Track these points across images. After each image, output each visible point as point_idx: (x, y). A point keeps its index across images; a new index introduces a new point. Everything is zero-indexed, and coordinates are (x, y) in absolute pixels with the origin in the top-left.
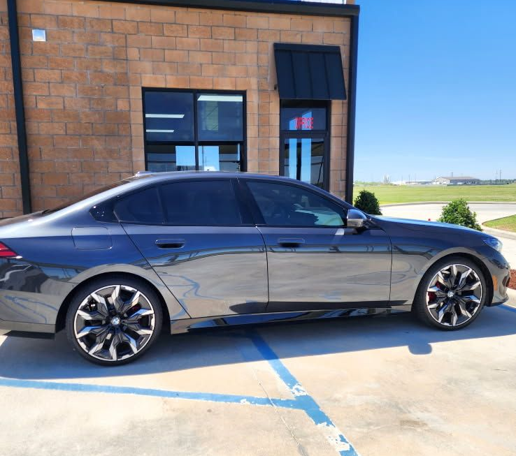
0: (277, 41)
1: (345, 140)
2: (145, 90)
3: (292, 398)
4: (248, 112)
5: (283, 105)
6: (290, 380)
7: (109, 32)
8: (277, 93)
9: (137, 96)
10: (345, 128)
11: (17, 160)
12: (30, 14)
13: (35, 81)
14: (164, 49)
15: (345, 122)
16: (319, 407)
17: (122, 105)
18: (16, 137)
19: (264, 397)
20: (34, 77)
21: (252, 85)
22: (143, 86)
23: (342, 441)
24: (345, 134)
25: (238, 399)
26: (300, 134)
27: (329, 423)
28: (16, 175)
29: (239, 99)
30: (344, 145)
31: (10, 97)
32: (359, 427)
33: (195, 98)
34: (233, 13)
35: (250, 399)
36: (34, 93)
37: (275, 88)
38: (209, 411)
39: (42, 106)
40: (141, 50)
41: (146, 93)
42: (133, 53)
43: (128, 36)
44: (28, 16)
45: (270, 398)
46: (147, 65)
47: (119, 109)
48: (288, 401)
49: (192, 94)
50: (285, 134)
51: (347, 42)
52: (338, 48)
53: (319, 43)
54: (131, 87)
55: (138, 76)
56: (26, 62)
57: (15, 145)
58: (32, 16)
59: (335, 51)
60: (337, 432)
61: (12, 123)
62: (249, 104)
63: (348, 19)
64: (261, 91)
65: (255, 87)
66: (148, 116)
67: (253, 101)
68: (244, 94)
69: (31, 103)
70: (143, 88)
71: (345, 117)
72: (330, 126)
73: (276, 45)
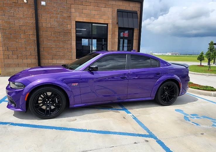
1: (138, 40)
4: (108, 30)
5: (119, 29)
7: (66, 3)
8: (118, 25)
9: (74, 23)
10: (138, 37)
14: (83, 9)
15: (138, 35)
20: (42, 17)
21: (110, 22)
26: (124, 38)
29: (106, 25)
30: (138, 42)
31: (34, 23)
33: (92, 25)
36: (42, 22)
37: (117, 23)
39: (44, 25)
40: (76, 9)
42: (73, 10)
43: (71, 4)
46: (78, 14)
50: (120, 38)
51: (140, 10)
52: (137, 12)
53: (131, 10)
54: (72, 21)
55: (74, 17)
56: (39, 12)
61: (34, 31)
63: (140, 3)
64: (113, 24)
66: (77, 29)
67: (110, 27)
68: (107, 24)
69: (40, 25)
70: (76, 21)
71: (138, 33)
72: (133, 36)
73: (117, 10)
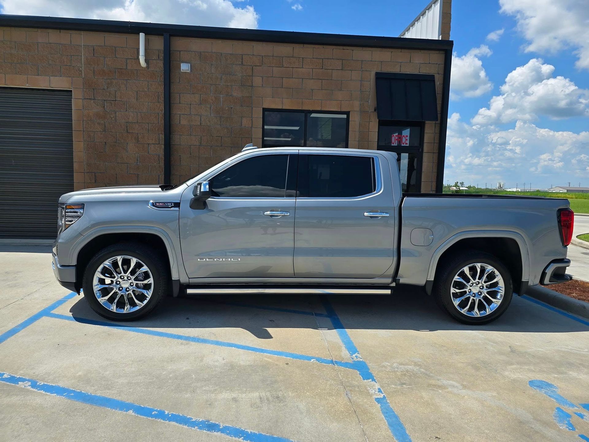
0: (379, 71)
1: (436, 156)
2: (265, 110)
3: (350, 361)
4: (350, 129)
5: (382, 124)
6: (352, 349)
7: (240, 64)
8: (376, 113)
9: (258, 115)
10: (436, 145)
11: (162, 164)
12: (180, 51)
13: (180, 103)
14: (282, 78)
15: (437, 141)
16: (368, 369)
17: (246, 122)
18: (163, 146)
19: (329, 359)
20: (180, 101)
21: (355, 106)
22: (264, 107)
23: (379, 392)
24: (436, 151)
25: (309, 358)
26: (396, 149)
27: (373, 380)
28: (160, 177)
29: (345, 116)
30: (436, 161)
31: (161, 116)
32: (396, 385)
33: (306, 117)
34: (341, 47)
35: (318, 359)
36: (179, 113)
37: (375, 110)
38: (287, 364)
39: (184, 122)
40: (264, 79)
41: (266, 113)
42: (257, 81)
43: (254, 67)
44: (178, 53)
45: (334, 360)
46: (268, 91)
47: (243, 125)
48: (346, 363)
49: (303, 114)
51: (442, 72)
52: (433, 76)
53: (416, 72)
54: (254, 108)
55: (261, 98)
56: (175, 88)
57: (161, 152)
58: (182, 53)
59: (430, 79)
60: (377, 386)
61: (161, 135)
62: (351, 124)
63: (443, 52)
64: (363, 112)
65: (358, 109)
67: (355, 121)
68: (348, 113)
69: (176, 120)
70: (263, 109)
71: (438, 135)
72: (423, 143)
73: (377, 74)
